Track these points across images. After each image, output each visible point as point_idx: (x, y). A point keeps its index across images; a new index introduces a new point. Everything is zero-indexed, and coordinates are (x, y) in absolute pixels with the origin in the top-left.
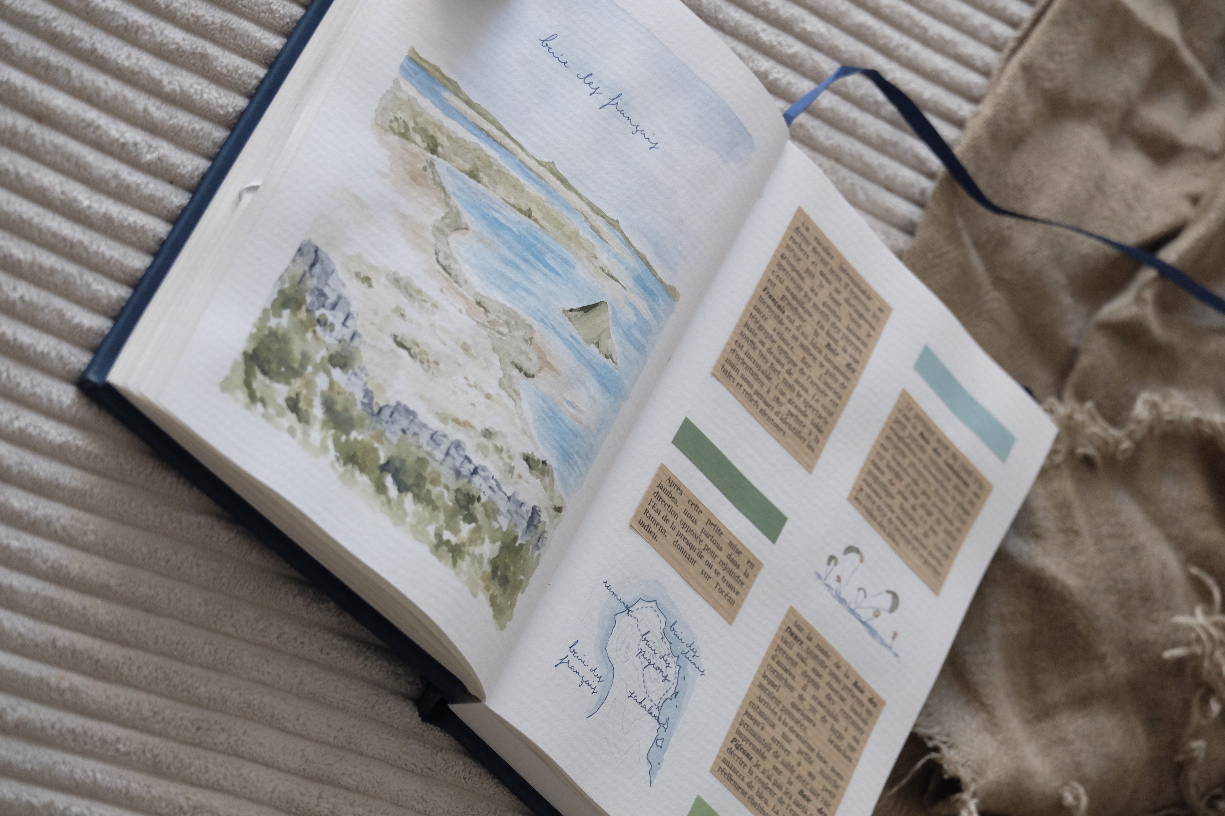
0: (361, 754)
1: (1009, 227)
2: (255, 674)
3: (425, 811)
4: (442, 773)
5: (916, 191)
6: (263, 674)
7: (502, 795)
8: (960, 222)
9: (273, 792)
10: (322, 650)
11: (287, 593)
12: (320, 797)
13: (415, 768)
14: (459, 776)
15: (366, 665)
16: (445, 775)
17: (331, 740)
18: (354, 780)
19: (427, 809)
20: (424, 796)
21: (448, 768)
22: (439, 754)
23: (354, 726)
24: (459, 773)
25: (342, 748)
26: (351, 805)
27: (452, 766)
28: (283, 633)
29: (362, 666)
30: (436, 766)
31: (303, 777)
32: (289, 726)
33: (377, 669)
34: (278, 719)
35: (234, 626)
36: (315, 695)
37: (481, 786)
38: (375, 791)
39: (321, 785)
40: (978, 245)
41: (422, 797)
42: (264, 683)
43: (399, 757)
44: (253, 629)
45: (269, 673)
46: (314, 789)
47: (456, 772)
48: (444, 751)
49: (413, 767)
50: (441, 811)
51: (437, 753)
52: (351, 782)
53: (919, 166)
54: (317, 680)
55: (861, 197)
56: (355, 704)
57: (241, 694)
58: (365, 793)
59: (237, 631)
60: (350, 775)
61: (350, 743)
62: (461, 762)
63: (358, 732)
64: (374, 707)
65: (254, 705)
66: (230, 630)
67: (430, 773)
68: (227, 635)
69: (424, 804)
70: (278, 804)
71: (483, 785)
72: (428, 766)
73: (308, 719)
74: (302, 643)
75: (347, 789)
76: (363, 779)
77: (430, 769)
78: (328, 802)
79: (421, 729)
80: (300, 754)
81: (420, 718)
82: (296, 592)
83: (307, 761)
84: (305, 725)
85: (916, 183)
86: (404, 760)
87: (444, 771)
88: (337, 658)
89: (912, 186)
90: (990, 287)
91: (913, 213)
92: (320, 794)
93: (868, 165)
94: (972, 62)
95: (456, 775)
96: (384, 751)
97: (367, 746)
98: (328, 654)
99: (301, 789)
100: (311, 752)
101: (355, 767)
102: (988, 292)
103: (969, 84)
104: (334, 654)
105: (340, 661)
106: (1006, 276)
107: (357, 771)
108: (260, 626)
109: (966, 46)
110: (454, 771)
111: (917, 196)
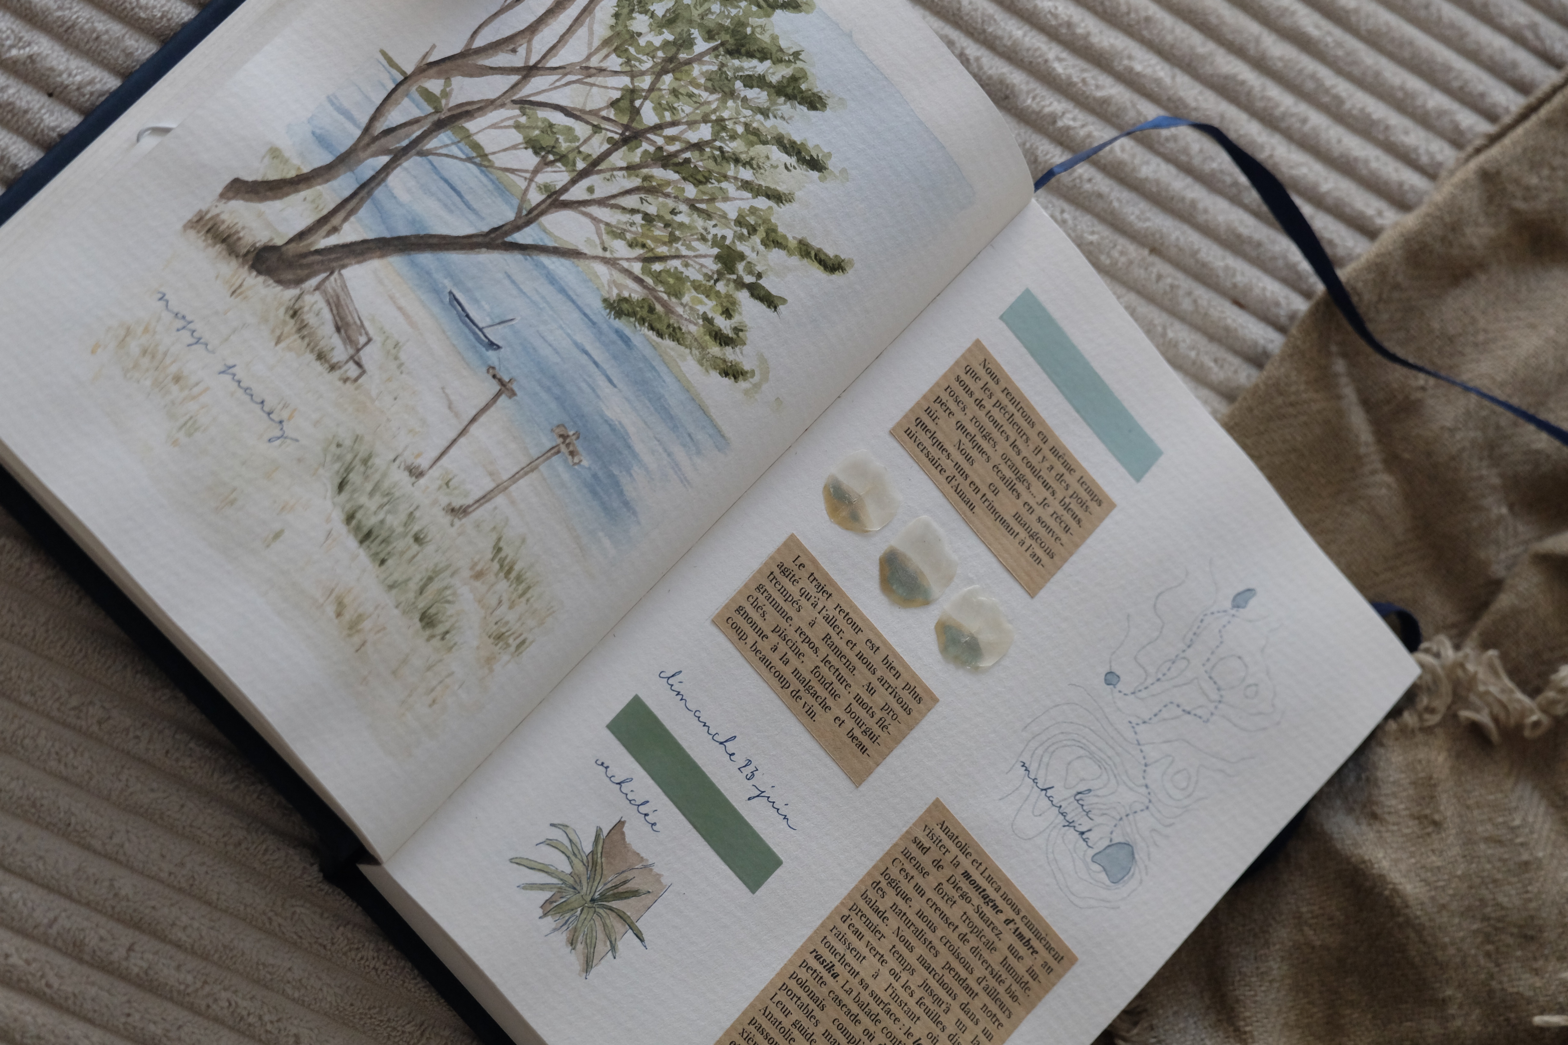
0: (209, 903)
1: (1423, 389)
2: (53, 764)
3: (303, 1001)
4: (340, 955)
5: (1282, 314)
6: (66, 765)
7: (436, 1003)
8: (1340, 366)
9: (50, 925)
10: (167, 752)
11: (125, 667)
12: (130, 949)
13: (299, 940)
14: (367, 963)
15: (237, 787)
16: (344, 958)
17: (164, 875)
18: (189, 937)
19: (306, 999)
20: (304, 981)
21: (350, 950)
22: (341, 929)
23: (203, 864)
24: (367, 960)
25: (181, 890)
26: (179, 968)
27: (358, 949)
28: (109, 718)
29: (231, 787)
30: (333, 944)
31: (111, 916)
32: (96, 844)
33: (255, 796)
34: (75, 830)
35: (33, 694)
36: (147, 810)
37: (402, 985)
38: (220, 957)
39: (137, 933)
40: (1366, 403)
41: (300, 980)
42: (66, 779)
43: (270, 919)
44: (62, 704)
45: (75, 768)
46: (126, 936)
47: (362, 958)
48: (350, 927)
49: (295, 937)
50: (328, 1006)
51: (338, 928)
52: (184, 938)
53: (1293, 282)
54: (152, 790)
55: (1186, 305)
56: (210, 835)
57: (24, 785)
58: (205, 957)
59: (36, 701)
60: (185, 928)
61: (192, 885)
62: (372, 946)
63: (207, 873)
64: (240, 844)
65: (42, 805)
66: (27, 698)
67: (323, 951)
68: (22, 705)
69: (303, 991)
70: (60, 943)
71: (406, 984)
72: (320, 941)
73: (129, 840)
74: (137, 737)
75: (178, 945)
76: (201, 937)
77: (325, 947)
78: (142, 958)
79: (322, 890)
80: (106, 884)
81: (321, 875)
82: (140, 668)
83: (116, 895)
84: (122, 846)
85: (1283, 302)
86: (280, 925)
87: (345, 954)
88: (191, 768)
89: (1277, 304)
90: (1379, 466)
91: (1272, 341)
92: (133, 944)
93: (1204, 265)
94: (1413, 156)
95: (363, 962)
96: (246, 906)
97: (218, 893)
98: (177, 760)
99: (102, 932)
100: (127, 884)
101: (193, 918)
102: (1374, 472)
103: (1401, 184)
104: (187, 762)
105: (196, 773)
106: (1407, 456)
107: (196, 924)
108: (74, 702)
109: (1407, 133)
110: (359, 956)
111: (1283, 320)
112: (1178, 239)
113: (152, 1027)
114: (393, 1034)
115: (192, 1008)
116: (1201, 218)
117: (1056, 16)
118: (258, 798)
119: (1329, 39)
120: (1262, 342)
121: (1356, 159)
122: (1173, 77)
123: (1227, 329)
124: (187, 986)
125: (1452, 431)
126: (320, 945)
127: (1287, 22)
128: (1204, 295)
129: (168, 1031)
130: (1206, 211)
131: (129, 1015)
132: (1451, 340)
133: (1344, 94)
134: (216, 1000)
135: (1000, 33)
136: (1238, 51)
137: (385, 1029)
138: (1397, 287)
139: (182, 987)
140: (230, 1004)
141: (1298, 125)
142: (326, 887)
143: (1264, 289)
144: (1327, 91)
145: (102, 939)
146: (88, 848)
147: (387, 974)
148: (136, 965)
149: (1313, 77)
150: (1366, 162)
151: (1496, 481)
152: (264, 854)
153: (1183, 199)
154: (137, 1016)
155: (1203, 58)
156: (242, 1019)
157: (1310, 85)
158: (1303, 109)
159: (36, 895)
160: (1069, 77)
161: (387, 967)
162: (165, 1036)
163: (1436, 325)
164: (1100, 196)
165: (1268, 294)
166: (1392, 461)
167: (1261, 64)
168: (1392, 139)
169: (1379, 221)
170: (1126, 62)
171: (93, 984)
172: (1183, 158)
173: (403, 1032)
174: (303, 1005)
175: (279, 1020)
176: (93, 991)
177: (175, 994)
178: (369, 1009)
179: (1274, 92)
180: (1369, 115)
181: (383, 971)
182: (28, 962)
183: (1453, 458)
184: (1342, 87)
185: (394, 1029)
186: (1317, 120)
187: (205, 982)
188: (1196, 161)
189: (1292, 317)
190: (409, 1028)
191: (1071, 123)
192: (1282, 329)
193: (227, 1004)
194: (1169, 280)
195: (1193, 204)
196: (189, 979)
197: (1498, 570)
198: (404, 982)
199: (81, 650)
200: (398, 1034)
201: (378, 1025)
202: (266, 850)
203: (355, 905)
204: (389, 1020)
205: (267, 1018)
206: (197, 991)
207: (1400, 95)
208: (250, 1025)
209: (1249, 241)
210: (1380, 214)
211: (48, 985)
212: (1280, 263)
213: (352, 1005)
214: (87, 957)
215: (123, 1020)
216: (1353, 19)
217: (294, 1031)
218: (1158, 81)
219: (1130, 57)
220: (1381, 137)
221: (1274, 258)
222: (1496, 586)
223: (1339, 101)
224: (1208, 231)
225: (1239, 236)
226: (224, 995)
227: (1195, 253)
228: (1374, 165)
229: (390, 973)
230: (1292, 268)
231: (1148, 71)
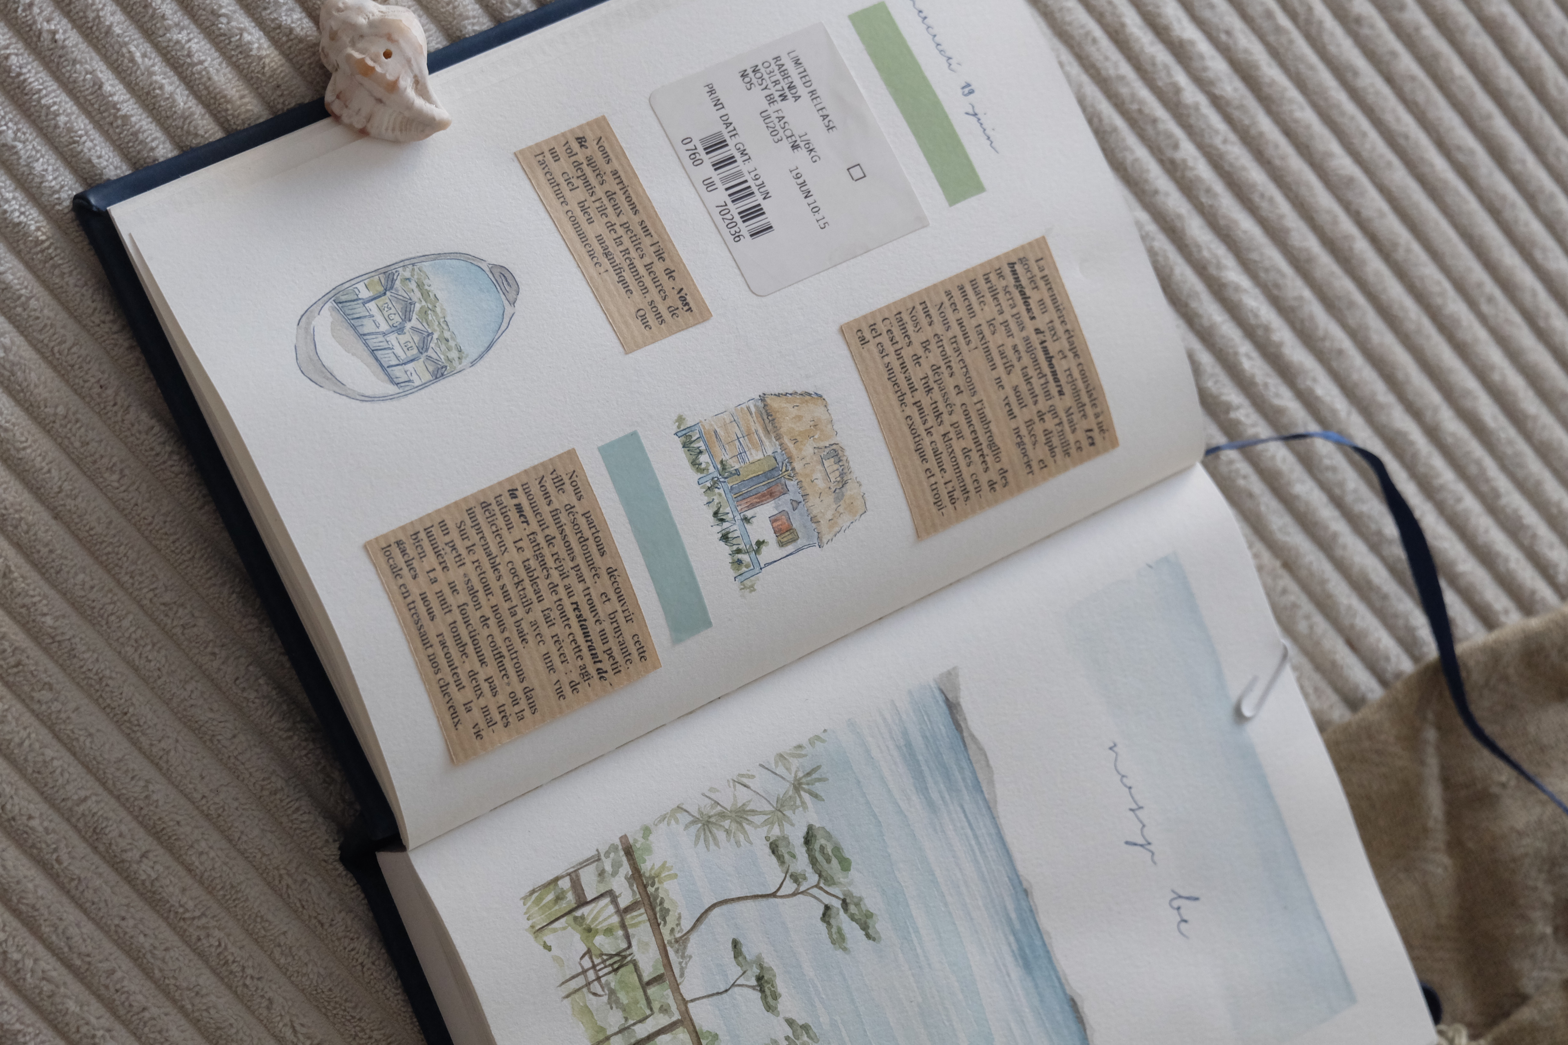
0: (230, 841)
1: (1504, 786)
2: (129, 650)
3: (287, 970)
4: (334, 939)
5: (1389, 669)
6: (141, 655)
7: (408, 1021)
8: (1431, 734)
9: (79, 803)
10: (237, 679)
11: (223, 584)
12: (144, 855)
13: (301, 909)
14: (357, 956)
15: (290, 738)
16: (337, 943)
17: (197, 796)
18: (202, 863)
19: (291, 969)
20: (294, 949)
21: (345, 937)
22: (343, 914)
23: (237, 799)
24: (358, 953)
25: (207, 816)
26: (184, 890)
27: (352, 939)
28: (195, 626)
29: (285, 735)
30: (331, 925)
31: (136, 818)
32: (145, 742)
33: (304, 752)
34: (129, 721)
35: (132, 576)
36: (201, 726)
37: (383, 991)
38: (225, 895)
39: (155, 842)
40: (1446, 782)
41: (290, 948)
42: (136, 669)
43: (281, 876)
44: (155, 595)
45: (148, 661)
46: (145, 842)
47: (353, 950)
48: (352, 915)
49: (298, 905)
50: (308, 983)
51: (340, 912)
52: (197, 863)
53: (1409, 644)
54: (211, 710)
55: (1302, 627)
56: (251, 774)
57: (97, 660)
58: (210, 890)
59: (133, 584)
60: (201, 853)
61: (219, 816)
62: (367, 941)
63: (237, 809)
64: (276, 793)
65: (107, 685)
66: (126, 578)
67: (319, 929)
68: (120, 584)
69: (290, 959)
70: (81, 825)
71: (386, 991)
72: (320, 917)
73: (176, 749)
74: (214, 654)
75: (189, 870)
76: (213, 869)
77: (322, 925)
78: (153, 868)
79: (336, 869)
80: (142, 783)
81: (340, 854)
82: (238, 590)
83: (147, 797)
84: (168, 752)
85: (1393, 659)
86: (288, 886)
87: (339, 939)
88: (254, 703)
89: (1387, 659)
90: (1441, 845)
91: (1372, 691)
92: (147, 852)
93: (1329, 596)
94: (1551, 572)
95: (353, 953)
96: (264, 855)
97: (242, 832)
98: (244, 690)
99: (123, 828)
100: (161, 790)
101: (211, 848)
102: (1435, 850)
103: (1533, 593)
104: (252, 695)
105: (257, 709)
106: (1470, 845)
107: (212, 854)
108: (167, 598)
109: (1551, 547)
110: (352, 946)
111: (1389, 676)
112: (1311, 563)
113: (141, 939)
114: (360, 1035)
115: (183, 935)
116: (1339, 552)
117: (1256, 316)
118: (306, 755)
119: (1503, 435)
120: (1363, 688)
121: (1498, 554)
122: (1349, 414)
123: (1334, 663)
124: (187, 911)
125: (1521, 834)
126: (319, 922)
127: (1468, 404)
128: (1321, 624)
129: (155, 948)
130: (1344, 547)
131: (123, 919)
132: (1543, 749)
133: (1502, 490)
134: (208, 936)
135: (1201, 311)
136: (1415, 412)
137: (354, 1027)
138: (1505, 678)
139: (181, 910)
140: (220, 945)
141: (1451, 502)
142: (341, 868)
143: (1379, 640)
144: (1487, 481)
145: (121, 835)
146: (135, 743)
147: (372, 974)
148: (145, 871)
149: (1478, 463)
150: (1507, 560)
151: (1550, 899)
152: (294, 812)
153: (1326, 528)
154: (131, 922)
155: (1381, 407)
156: (226, 963)
157: (1473, 470)
158: (1459, 488)
159: (75, 769)
160: (1253, 376)
161: (374, 967)
162: (151, 952)
163: (1532, 729)
164: (1251, 495)
165: (1381, 646)
166: (1455, 845)
167: (1433, 433)
168: (1536, 548)
169: (1503, 618)
170: (1309, 383)
171: (100, 875)
172: (1337, 491)
173: (370, 1038)
174: (285, 974)
175: (259, 979)
176: (98, 882)
177: (172, 915)
178: (346, 1001)
179: (1438, 463)
180: (1520, 518)
181: (369, 969)
182: (47, 831)
183: (1514, 860)
184: (1502, 483)
185: (363, 1030)
186: (1470, 504)
187: (203, 914)
188: (1349, 499)
189: (1398, 675)
190: (376, 1035)
191: (1243, 419)
192: (1384, 682)
193: (217, 943)
194: (1292, 598)
195: (1335, 536)
196: (190, 905)
197: (1528, 986)
198: (385, 988)
199: (189, 552)
200: (365, 1037)
201: (349, 1020)
202: (297, 809)
203: (362, 896)
204: (360, 1019)
205: (249, 971)
206: (194, 918)
207: (1554, 511)
208: (231, 972)
209: (1378, 590)
210: (1506, 612)
211: (58, 861)
212: (1401, 622)
213: (330, 990)
214: (102, 848)
215: (116, 921)
216: (1530, 425)
217: (270, 994)
218: (1334, 412)
219: (1315, 380)
220: (1526, 542)
221: (1396, 616)
222: (1522, 999)
223: (1497, 495)
224: (1342, 567)
225: (1369, 582)
226: (217, 933)
227: (1323, 582)
228: (1513, 565)
229: (375, 974)
230: (1411, 630)
231: (1327, 399)
